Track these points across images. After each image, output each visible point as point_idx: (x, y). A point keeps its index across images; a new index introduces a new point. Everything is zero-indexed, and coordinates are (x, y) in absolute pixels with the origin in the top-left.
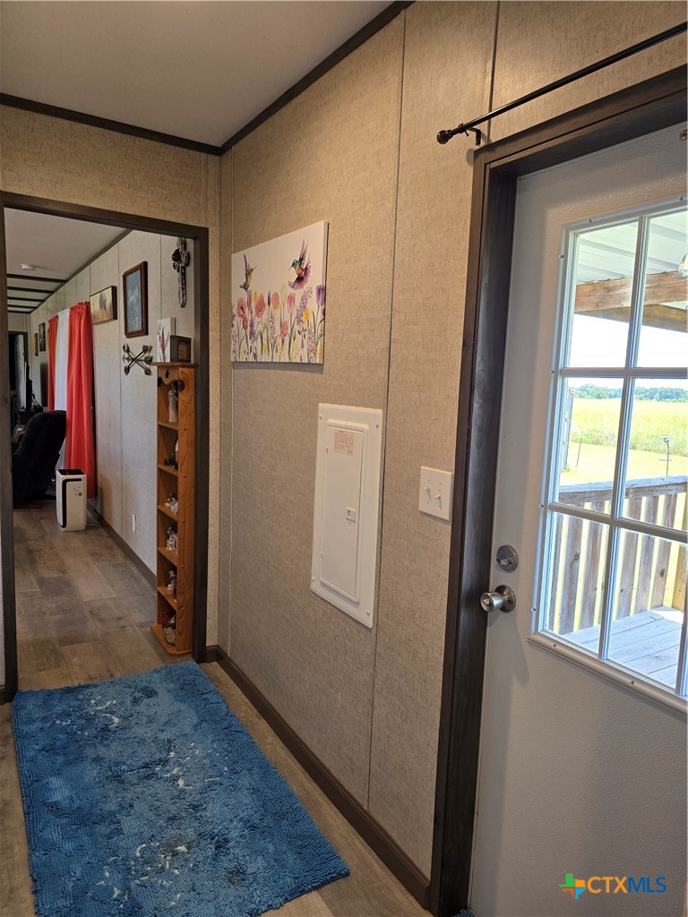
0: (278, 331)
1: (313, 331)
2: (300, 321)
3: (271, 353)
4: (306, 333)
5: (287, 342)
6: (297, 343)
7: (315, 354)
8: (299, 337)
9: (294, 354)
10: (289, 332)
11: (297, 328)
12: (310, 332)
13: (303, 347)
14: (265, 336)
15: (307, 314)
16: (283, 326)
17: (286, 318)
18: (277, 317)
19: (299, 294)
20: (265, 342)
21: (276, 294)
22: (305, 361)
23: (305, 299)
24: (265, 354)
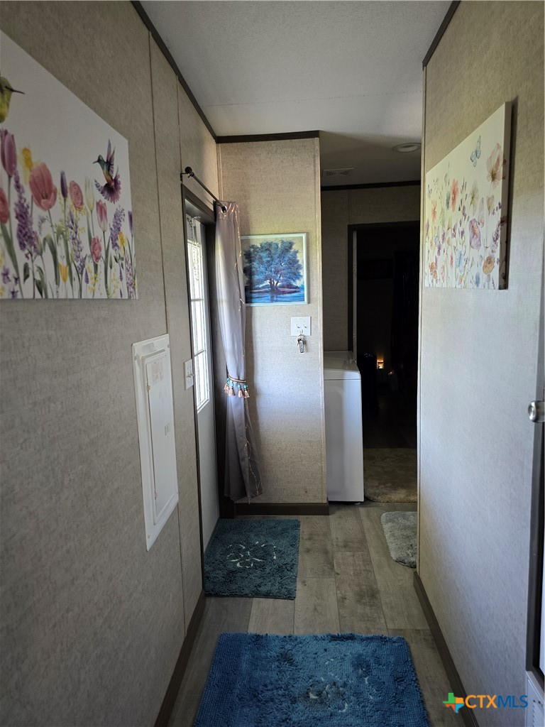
0: (86, 251)
1: (130, 262)
2: (115, 245)
3: (76, 283)
4: (124, 262)
5: (101, 264)
6: (115, 272)
7: (134, 288)
8: (116, 266)
9: (113, 289)
10: (104, 255)
11: (112, 252)
12: (127, 262)
13: (121, 279)
14: (61, 251)
15: (122, 239)
16: (93, 243)
17: (97, 233)
18: (82, 223)
19: (111, 207)
20: (62, 262)
21: (74, 185)
22: (126, 296)
23: (117, 217)
24: (66, 290)
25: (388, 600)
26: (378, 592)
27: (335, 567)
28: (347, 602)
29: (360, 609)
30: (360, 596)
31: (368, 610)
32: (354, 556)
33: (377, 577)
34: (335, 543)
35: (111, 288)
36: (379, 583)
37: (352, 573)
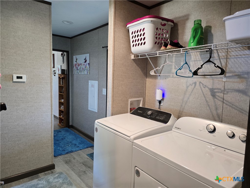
0: (82, 69)
2: (85, 68)
4: (87, 70)
5: (83, 71)
6: (85, 71)
11: (85, 69)
14: (80, 70)
15: (87, 67)
16: (83, 68)
17: (83, 67)
18: (82, 67)
19: (85, 64)
20: (80, 71)
21: (81, 63)
22: (87, 74)
23: (86, 65)
24: (80, 73)
25: (62, 163)
26: (65, 163)
27: (82, 165)
28: (73, 159)
29: (68, 158)
30: (70, 161)
31: (66, 159)
32: (79, 170)
33: (67, 167)
34: (89, 171)
35: (85, 73)
36: (66, 165)
37: (76, 165)
